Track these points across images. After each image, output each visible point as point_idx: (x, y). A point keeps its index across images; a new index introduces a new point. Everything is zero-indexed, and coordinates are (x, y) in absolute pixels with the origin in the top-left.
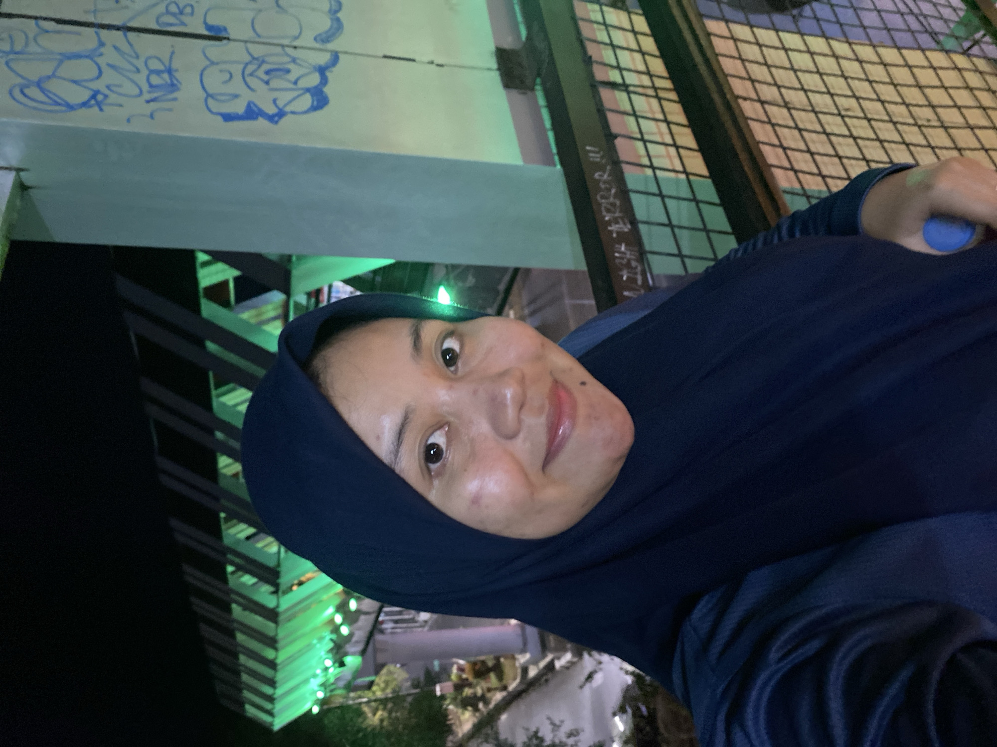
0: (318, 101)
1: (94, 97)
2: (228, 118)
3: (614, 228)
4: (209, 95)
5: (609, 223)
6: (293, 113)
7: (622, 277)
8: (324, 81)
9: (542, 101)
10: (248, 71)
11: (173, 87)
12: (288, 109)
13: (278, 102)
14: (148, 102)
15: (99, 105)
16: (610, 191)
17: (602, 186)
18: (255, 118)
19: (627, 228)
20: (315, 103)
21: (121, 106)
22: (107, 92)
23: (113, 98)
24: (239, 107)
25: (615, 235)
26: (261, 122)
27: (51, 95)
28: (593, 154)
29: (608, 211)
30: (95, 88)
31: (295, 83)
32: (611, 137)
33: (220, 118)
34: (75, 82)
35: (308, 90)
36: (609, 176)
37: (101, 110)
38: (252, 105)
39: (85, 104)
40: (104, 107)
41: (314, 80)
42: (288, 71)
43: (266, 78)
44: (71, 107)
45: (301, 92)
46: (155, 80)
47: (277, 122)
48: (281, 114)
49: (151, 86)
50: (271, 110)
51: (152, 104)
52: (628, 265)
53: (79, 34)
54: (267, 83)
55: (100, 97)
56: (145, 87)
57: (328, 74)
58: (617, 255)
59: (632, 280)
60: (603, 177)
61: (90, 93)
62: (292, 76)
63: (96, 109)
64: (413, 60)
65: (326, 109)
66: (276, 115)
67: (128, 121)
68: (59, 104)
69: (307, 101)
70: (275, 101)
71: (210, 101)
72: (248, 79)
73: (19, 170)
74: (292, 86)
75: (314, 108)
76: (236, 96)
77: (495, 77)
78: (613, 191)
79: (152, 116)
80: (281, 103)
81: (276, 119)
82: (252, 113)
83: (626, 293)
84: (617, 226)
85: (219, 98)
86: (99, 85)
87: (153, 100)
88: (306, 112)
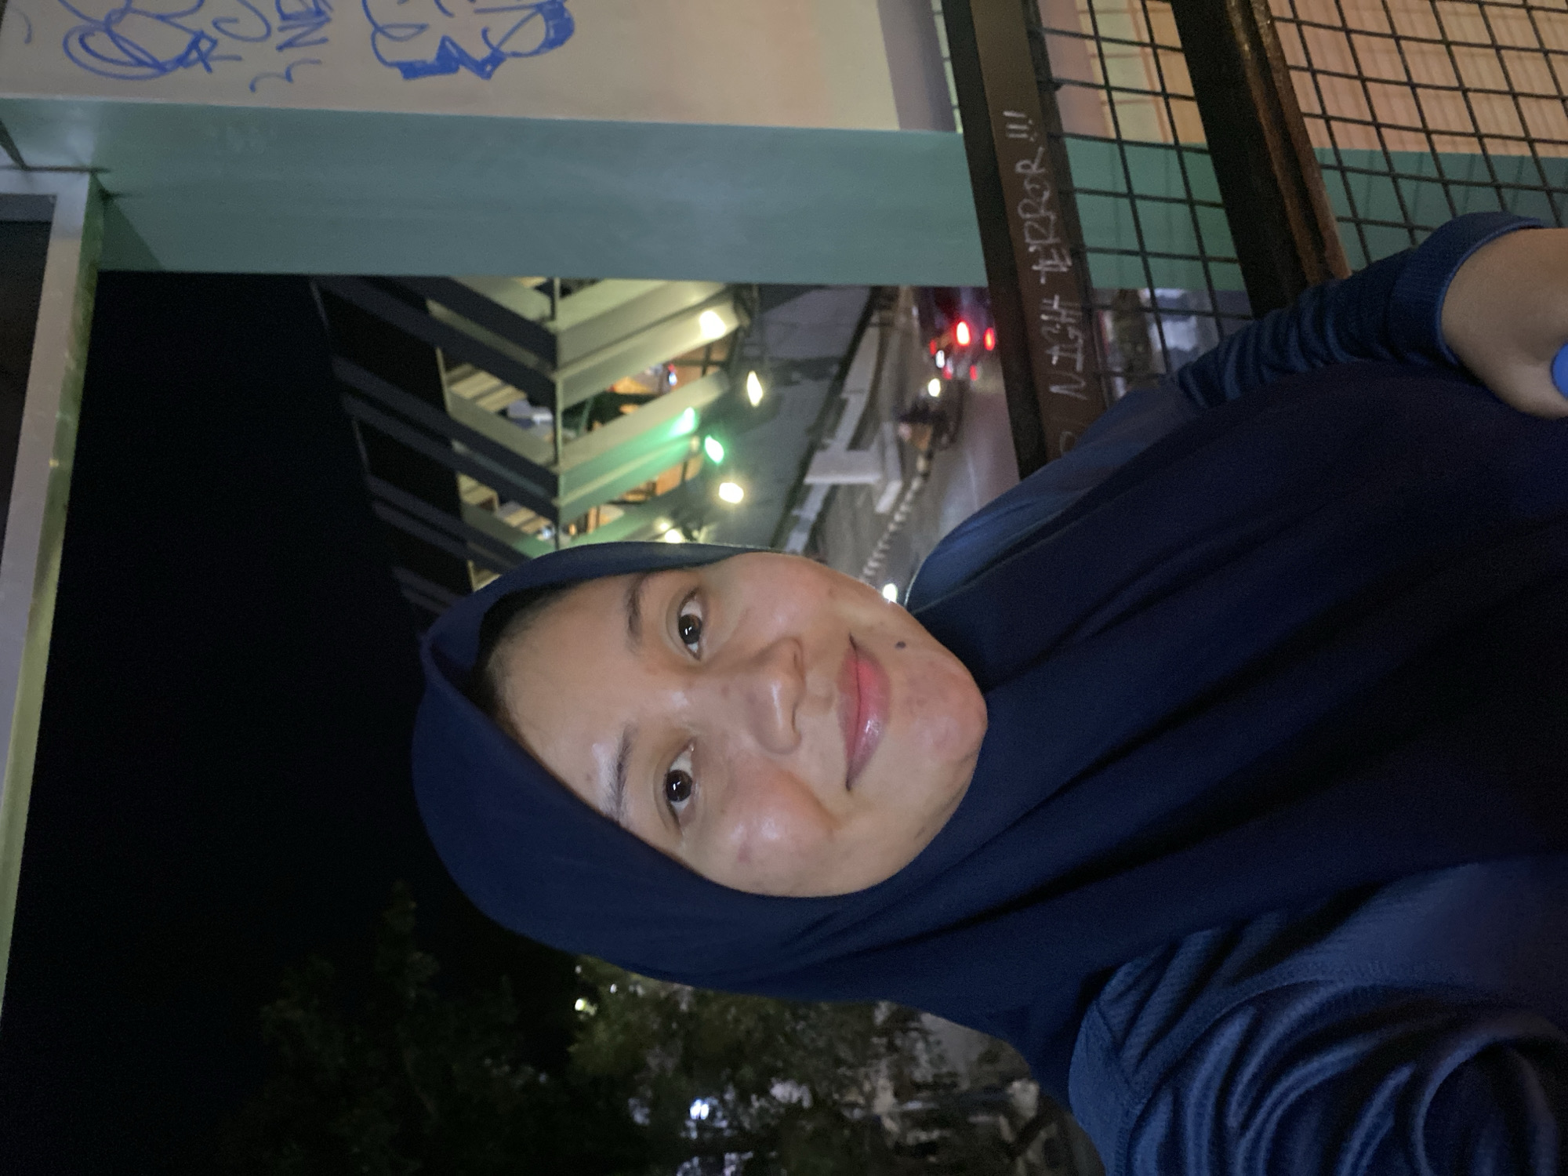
0: (557, 28)
1: (194, 45)
2: (411, 70)
3: (1042, 266)
4: (378, 29)
5: (1034, 258)
6: (515, 55)
7: (1050, 357)
11: (320, 16)
12: (507, 48)
13: (490, 35)
14: (280, 48)
15: (204, 58)
16: (1041, 195)
17: (1028, 186)
18: (455, 70)
19: (1064, 266)
20: (552, 34)
21: (239, 59)
22: (212, 32)
23: (226, 46)
24: (426, 50)
25: (1043, 281)
26: (464, 73)
27: (127, 46)
28: (1016, 125)
29: (1036, 234)
30: (195, 28)
32: (1049, 85)
33: (397, 72)
34: (162, 18)
35: (538, 8)
36: (1041, 166)
37: (209, 69)
38: (447, 43)
39: (182, 61)
40: (212, 64)
44: (161, 68)
45: (526, 13)
46: (292, 5)
47: (489, 76)
48: (496, 59)
49: (284, 17)
50: (481, 52)
51: (288, 52)
52: (1063, 337)
55: (204, 45)
56: (275, 21)
58: (1044, 317)
59: (1067, 363)
60: (1029, 168)
61: (188, 38)
63: (200, 66)
65: (570, 43)
66: (485, 62)
67: (253, 88)
68: (140, 63)
69: (538, 30)
70: (485, 33)
71: (380, 37)
73: (94, 172)
74: (513, 2)
75: (551, 43)
76: (422, 28)
78: (1046, 195)
79: (288, 77)
80: (495, 38)
81: (489, 68)
82: (449, 60)
83: (1054, 389)
84: (1049, 262)
85: (395, 32)
86: (201, 21)
87: (290, 44)
88: (536, 52)
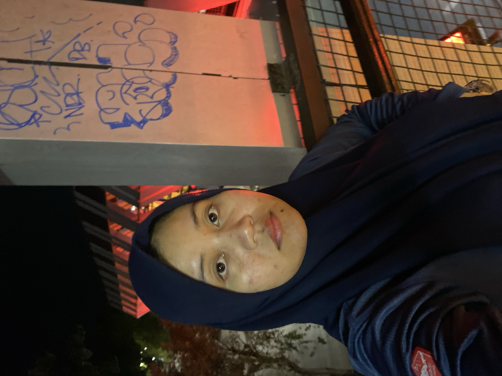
0: (166, 110)
1: (33, 116)
2: (114, 126)
4: (102, 110)
6: (151, 120)
8: (169, 95)
9: (294, 101)
10: (124, 91)
11: (80, 105)
12: (148, 117)
13: (142, 112)
14: (66, 117)
15: (36, 121)
18: (129, 126)
20: (164, 112)
21: (50, 122)
22: (40, 111)
23: (46, 117)
24: (119, 118)
26: (133, 126)
27: (8, 118)
30: (34, 110)
31: (152, 97)
33: (108, 126)
34: (21, 106)
35: (160, 102)
37: (38, 126)
38: (127, 116)
39: (28, 123)
40: (40, 124)
41: (162, 94)
42: (147, 89)
43: (134, 94)
44: (20, 126)
45: (156, 104)
46: (70, 101)
47: (142, 128)
48: (144, 121)
49: (67, 106)
50: (138, 118)
51: (68, 118)
53: (22, 69)
54: (135, 98)
55: (37, 116)
56: (64, 108)
57: (171, 89)
61: (31, 114)
62: (150, 93)
63: (35, 124)
64: (219, 75)
65: (171, 115)
66: (141, 122)
67: (55, 133)
68: (12, 124)
69: (159, 110)
70: (140, 111)
71: (102, 113)
72: (124, 96)
74: (150, 100)
75: (164, 115)
76: (118, 109)
77: (267, 84)
79: (68, 128)
80: (144, 113)
81: (142, 125)
82: (127, 121)
85: (107, 111)
86: (35, 107)
87: (69, 116)
88: (158, 119)
